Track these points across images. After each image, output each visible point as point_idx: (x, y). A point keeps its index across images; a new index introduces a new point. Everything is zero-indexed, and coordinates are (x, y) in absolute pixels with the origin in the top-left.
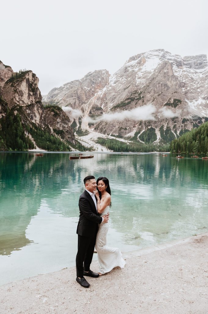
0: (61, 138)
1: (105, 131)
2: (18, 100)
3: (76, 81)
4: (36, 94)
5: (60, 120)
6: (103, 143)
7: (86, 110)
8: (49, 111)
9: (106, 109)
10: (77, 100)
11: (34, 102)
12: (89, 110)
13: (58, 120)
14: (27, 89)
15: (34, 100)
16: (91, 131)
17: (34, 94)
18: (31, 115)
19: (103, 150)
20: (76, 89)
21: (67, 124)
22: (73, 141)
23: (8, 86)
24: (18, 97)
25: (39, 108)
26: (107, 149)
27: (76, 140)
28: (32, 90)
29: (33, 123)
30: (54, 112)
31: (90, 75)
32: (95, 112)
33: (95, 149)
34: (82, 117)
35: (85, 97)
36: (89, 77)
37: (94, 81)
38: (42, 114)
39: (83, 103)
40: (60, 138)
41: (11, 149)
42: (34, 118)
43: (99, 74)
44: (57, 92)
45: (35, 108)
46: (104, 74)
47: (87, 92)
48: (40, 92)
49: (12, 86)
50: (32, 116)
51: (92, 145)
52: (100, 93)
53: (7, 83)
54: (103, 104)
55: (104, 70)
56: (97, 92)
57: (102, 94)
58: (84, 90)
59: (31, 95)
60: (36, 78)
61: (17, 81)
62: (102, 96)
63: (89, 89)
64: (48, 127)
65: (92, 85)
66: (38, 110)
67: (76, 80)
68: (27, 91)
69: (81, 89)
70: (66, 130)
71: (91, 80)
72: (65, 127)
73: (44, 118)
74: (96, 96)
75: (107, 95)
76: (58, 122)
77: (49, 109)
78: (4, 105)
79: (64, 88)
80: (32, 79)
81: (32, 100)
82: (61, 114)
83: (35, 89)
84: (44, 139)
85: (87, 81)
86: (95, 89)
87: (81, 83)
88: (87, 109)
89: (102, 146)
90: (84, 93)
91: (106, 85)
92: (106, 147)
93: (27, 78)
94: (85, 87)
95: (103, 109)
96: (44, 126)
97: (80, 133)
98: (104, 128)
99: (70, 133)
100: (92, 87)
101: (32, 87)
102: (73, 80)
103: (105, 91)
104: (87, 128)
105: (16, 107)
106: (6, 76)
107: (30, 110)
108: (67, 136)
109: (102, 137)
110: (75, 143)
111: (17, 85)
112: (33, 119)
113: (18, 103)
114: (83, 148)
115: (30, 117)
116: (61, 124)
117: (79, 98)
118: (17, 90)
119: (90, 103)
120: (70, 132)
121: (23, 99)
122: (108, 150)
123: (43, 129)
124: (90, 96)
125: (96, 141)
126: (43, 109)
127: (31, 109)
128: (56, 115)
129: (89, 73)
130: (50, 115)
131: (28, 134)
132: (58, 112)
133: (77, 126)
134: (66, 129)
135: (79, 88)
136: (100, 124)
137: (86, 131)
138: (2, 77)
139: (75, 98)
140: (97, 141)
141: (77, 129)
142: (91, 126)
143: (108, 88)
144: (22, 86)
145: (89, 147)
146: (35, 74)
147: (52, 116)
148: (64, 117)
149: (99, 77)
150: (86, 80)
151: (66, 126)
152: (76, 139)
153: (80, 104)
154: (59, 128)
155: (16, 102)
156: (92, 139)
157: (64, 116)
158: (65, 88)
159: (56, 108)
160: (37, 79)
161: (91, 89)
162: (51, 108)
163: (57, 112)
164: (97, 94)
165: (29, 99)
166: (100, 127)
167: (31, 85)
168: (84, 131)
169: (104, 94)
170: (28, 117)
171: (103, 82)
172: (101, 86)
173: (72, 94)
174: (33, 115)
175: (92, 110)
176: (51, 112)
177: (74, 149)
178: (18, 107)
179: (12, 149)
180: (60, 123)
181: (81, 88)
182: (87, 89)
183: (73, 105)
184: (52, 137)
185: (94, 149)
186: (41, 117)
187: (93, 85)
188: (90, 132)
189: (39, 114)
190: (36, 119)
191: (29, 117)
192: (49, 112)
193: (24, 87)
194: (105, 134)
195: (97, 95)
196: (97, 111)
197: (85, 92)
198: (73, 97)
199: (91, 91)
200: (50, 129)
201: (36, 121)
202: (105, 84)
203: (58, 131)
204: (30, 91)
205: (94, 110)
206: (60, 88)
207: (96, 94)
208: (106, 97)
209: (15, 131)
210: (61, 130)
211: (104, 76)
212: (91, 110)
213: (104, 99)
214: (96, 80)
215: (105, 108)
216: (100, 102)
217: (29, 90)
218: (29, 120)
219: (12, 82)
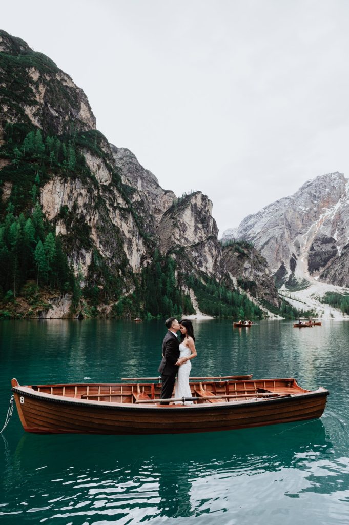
0: (251, 295)
1: (342, 279)
2: (179, 238)
3: (284, 200)
4: (207, 225)
5: (250, 265)
6: (336, 303)
7: (303, 244)
8: (231, 252)
9: (342, 241)
10: (286, 229)
11: (204, 239)
12: (310, 245)
13: (246, 265)
14: (193, 219)
15: (204, 236)
16: (314, 282)
17: (203, 227)
18: (198, 259)
19: (334, 316)
20: (284, 211)
21: (261, 270)
22: (274, 300)
23: (166, 219)
24: (179, 233)
25: (213, 248)
26: (342, 313)
27: (280, 298)
28: (201, 220)
29: (202, 271)
30: (240, 252)
31: (308, 185)
32: (321, 247)
33: (317, 315)
34: (297, 257)
35: (301, 223)
36: (306, 190)
37: (317, 195)
38: (217, 257)
39: (297, 233)
40: (248, 295)
41: (149, 314)
42: (204, 264)
43: (325, 181)
44: (253, 220)
45: (206, 249)
46: (335, 179)
47: (303, 214)
48: (214, 223)
49: (172, 218)
50: (200, 260)
51: (312, 307)
52: (330, 213)
53: (165, 214)
54: (337, 232)
55: (334, 174)
56: (324, 212)
57: (332, 215)
58: (298, 212)
59: (199, 228)
60: (208, 202)
61: (179, 209)
62: (332, 218)
63: (307, 209)
64: (228, 277)
65: (312, 202)
66: (210, 250)
67: (284, 198)
68: (193, 223)
69: (292, 211)
70: (261, 281)
71: (311, 194)
72: (259, 276)
73: (221, 262)
74: (322, 219)
75: (343, 215)
76: (246, 269)
77: (230, 248)
78: (151, 246)
79: (264, 213)
80: (202, 204)
81: (200, 235)
82: (252, 255)
83: (207, 218)
84: (215, 297)
85: (304, 196)
86: (319, 207)
87: (293, 202)
88: (305, 243)
89: (333, 308)
90: (299, 216)
91: (341, 197)
92: (340, 310)
93: (193, 203)
94: (300, 207)
95: (336, 239)
96: (221, 277)
97: (293, 285)
98: (340, 274)
99: (268, 286)
100: (312, 205)
101: (202, 216)
102: (278, 199)
103: (339, 208)
104: (307, 275)
105: (174, 248)
106: (166, 205)
107: (197, 251)
108: (264, 291)
109: (335, 291)
110: (277, 303)
111: (178, 215)
112: (202, 266)
113: (178, 243)
114: (292, 312)
115: (198, 263)
116: (251, 272)
117: (289, 226)
118: (177, 222)
119: (311, 233)
120: (268, 283)
121: (186, 236)
122: (344, 315)
123: (218, 281)
124: (311, 220)
125: (321, 300)
126: (218, 248)
127: (199, 250)
128: (243, 256)
129: (306, 183)
130: (232, 257)
131: (189, 290)
132: (246, 252)
133: (287, 273)
134: (261, 278)
135: (289, 210)
136: (331, 267)
137: (304, 281)
138: (160, 207)
139: (283, 226)
140: (322, 298)
141: (287, 280)
142: (314, 272)
143: (343, 202)
144: (184, 217)
145: (306, 309)
146: (206, 196)
147: (235, 259)
148: (258, 259)
149: (326, 186)
150: (301, 195)
151: (261, 274)
152: (282, 297)
153: (293, 236)
154: (247, 279)
155: (176, 241)
156: (315, 296)
157: (257, 257)
158: (266, 214)
159: (243, 245)
160: (210, 203)
161: (311, 209)
162: (234, 247)
163: (244, 252)
164: (324, 216)
165: (197, 234)
166: (332, 272)
167: (200, 212)
168: (300, 282)
169: (336, 214)
170: (193, 263)
171: (334, 194)
172: (329, 201)
173: (277, 220)
174: (203, 259)
175: (316, 244)
176: (234, 252)
177: (273, 315)
178: (178, 249)
179: (152, 314)
180: (250, 270)
181: (293, 209)
182: (304, 209)
183: (279, 239)
184: (229, 294)
185: (315, 314)
186: (216, 260)
187: (315, 202)
188: (311, 282)
189: (213, 257)
190: (207, 265)
191: (196, 263)
192: (230, 254)
193: (188, 217)
194: (341, 285)
195: (324, 218)
196: (324, 244)
197: (301, 215)
198: (278, 225)
199: (312, 212)
200: (231, 282)
201: (206, 268)
202: (338, 197)
203: (245, 284)
204: (198, 222)
205: (319, 243)
206: (257, 214)
207: (321, 217)
208: (341, 218)
209: (161, 286)
210: (251, 280)
211: (335, 184)
212: (312, 245)
213: (339, 223)
214: (320, 192)
215: (340, 238)
216: (330, 229)
217: (196, 221)
218: (195, 268)
219: (172, 212)
